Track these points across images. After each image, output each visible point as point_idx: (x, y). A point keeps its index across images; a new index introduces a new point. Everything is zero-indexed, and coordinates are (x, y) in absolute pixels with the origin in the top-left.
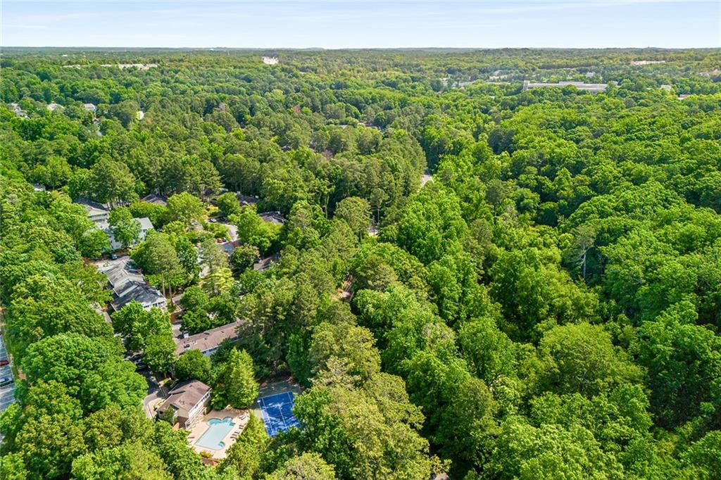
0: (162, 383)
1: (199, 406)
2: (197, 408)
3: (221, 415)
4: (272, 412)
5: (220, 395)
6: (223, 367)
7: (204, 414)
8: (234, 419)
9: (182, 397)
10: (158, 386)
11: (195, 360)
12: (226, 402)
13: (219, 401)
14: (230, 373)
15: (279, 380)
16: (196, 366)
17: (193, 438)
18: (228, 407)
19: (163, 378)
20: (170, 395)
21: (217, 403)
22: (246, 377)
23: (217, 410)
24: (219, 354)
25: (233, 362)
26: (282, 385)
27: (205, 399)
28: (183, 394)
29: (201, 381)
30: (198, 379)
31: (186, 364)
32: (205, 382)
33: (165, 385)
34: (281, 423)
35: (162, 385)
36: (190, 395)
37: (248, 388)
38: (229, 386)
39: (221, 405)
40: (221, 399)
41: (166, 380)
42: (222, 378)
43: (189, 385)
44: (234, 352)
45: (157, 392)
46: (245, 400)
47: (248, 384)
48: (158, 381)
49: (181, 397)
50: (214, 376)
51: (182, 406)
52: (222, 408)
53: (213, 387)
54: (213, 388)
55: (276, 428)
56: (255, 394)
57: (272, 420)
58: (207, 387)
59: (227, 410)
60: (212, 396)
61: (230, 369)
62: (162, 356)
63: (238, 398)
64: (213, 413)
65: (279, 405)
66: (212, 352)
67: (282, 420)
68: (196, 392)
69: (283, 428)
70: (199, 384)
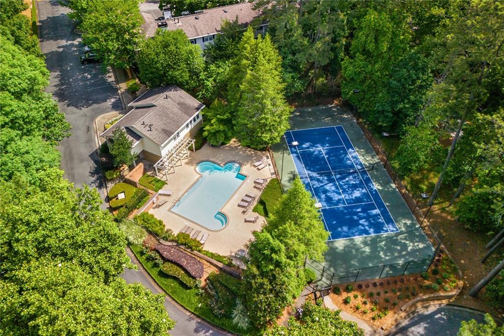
0: (123, 87)
1: (182, 135)
2: (178, 140)
3: (221, 155)
4: (309, 160)
5: (221, 121)
6: (225, 69)
7: (190, 149)
8: (244, 167)
9: (149, 117)
10: (117, 90)
11: (172, 48)
12: (230, 134)
13: (218, 132)
14: (240, 80)
15: (317, 105)
16: (175, 60)
17: (169, 195)
18: (233, 142)
19: (126, 79)
20: (132, 108)
21: (215, 134)
22: (271, 92)
23: (213, 146)
24: (218, 47)
25: (247, 59)
26: (323, 111)
27: (194, 124)
28: (152, 111)
29: (188, 91)
30: (181, 86)
31: (157, 54)
32: (193, 92)
33: (128, 91)
34: (329, 187)
35: (122, 90)
36: (164, 114)
37: (273, 114)
38: (236, 105)
39: (221, 139)
40: (222, 128)
41: (131, 83)
42: (222, 89)
43: (164, 95)
44: (249, 38)
45: (113, 100)
46: (266, 137)
47: (274, 105)
48: (117, 82)
49: (147, 115)
50: (209, 83)
51: (147, 134)
52: (223, 144)
53: (207, 102)
54: (208, 106)
55: (323, 196)
56: (284, 127)
57: (312, 178)
58: (196, 103)
59: (231, 148)
60: (206, 119)
61: (238, 72)
62: (114, 35)
63: (253, 131)
64: (206, 150)
65: (321, 150)
66: (207, 43)
67: (331, 180)
68: (176, 109)
69: (336, 197)
70: (180, 95)
